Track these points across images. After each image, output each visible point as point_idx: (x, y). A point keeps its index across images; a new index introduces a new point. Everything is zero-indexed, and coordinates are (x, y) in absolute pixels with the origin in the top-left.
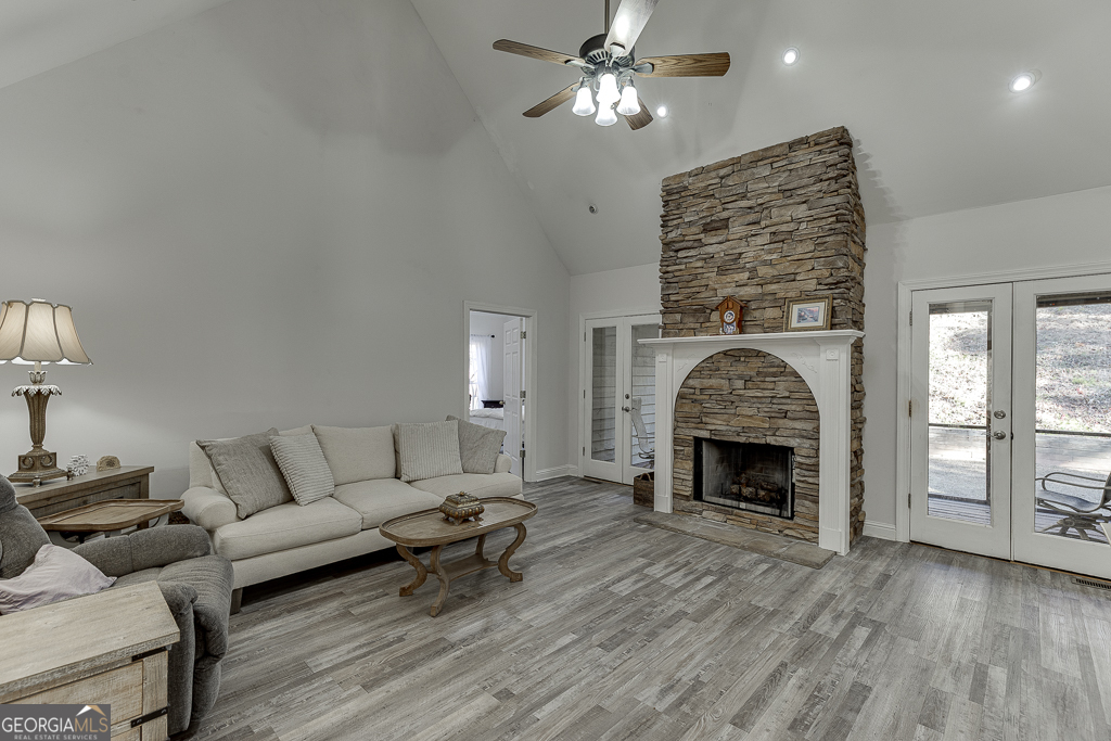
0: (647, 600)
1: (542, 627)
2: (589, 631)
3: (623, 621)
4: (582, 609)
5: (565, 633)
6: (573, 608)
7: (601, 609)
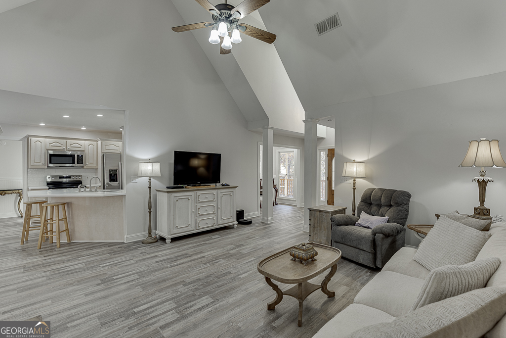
0: (196, 293)
1: (254, 280)
2: (233, 279)
3: (216, 282)
4: (233, 289)
5: (244, 278)
6: (238, 289)
7: (223, 288)
